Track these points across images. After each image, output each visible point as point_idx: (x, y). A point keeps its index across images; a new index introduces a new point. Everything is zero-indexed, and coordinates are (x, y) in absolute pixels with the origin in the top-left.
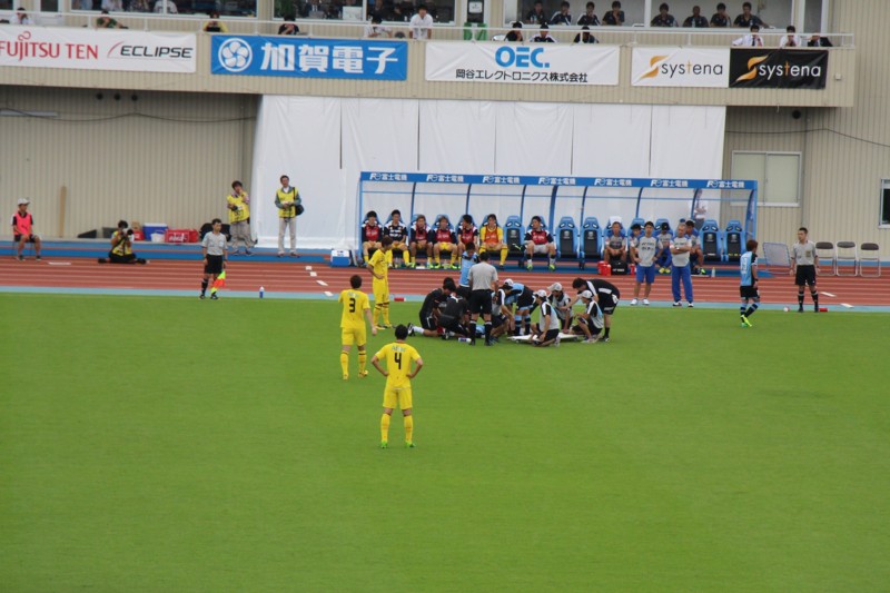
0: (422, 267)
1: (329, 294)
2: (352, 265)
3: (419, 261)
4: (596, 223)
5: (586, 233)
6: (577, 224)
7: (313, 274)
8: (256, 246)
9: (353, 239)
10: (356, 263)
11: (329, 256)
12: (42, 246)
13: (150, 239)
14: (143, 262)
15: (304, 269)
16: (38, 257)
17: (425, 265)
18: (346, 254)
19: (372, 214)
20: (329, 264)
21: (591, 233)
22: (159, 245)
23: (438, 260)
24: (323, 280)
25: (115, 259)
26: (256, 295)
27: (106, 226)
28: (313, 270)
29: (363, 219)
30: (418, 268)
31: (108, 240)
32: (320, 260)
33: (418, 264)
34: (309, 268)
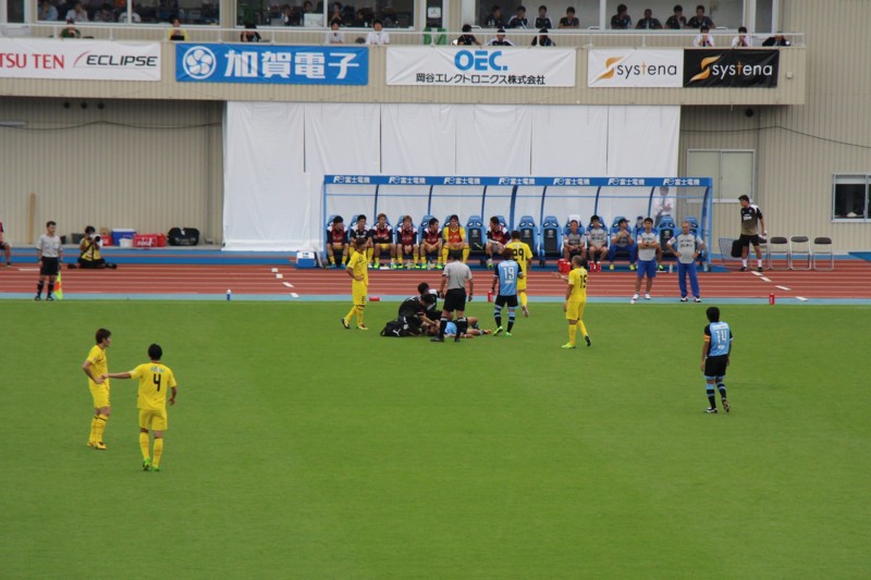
0: (386, 268)
1: (295, 295)
2: (318, 266)
3: (383, 261)
4: (555, 221)
5: (546, 231)
6: (538, 224)
7: (279, 276)
8: (223, 249)
9: (318, 241)
10: (321, 264)
11: (295, 258)
12: (12, 253)
13: (118, 244)
14: (114, 267)
16: (9, 264)
17: (389, 265)
18: (312, 256)
20: (296, 266)
22: (127, 249)
23: (400, 260)
24: (289, 281)
25: (84, 264)
26: (222, 297)
27: (75, 232)
28: (279, 272)
29: (327, 222)
30: (382, 268)
31: (78, 246)
32: (286, 262)
33: (382, 265)
34: (275, 270)
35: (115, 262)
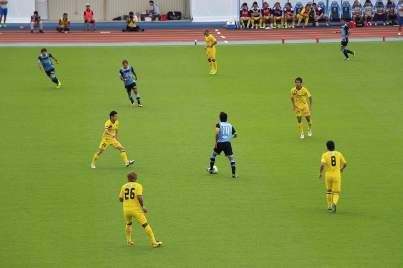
0: (268, 28)
1: (226, 42)
2: (236, 28)
3: (267, 25)
4: (348, 3)
5: (344, 8)
6: (340, 5)
7: (219, 33)
8: (192, 21)
9: (236, 16)
10: (238, 27)
11: (226, 24)
12: (97, 25)
13: (144, 20)
14: (143, 30)
15: (215, 31)
16: (95, 30)
17: (270, 27)
18: (234, 23)
19: (245, 4)
20: (226, 28)
21: (346, 8)
22: (149, 22)
23: (275, 24)
24: (224, 35)
26: (193, 43)
27: (125, 14)
28: (219, 31)
29: (240, 7)
30: (266, 28)
31: (125, 21)
32: (222, 27)
34: (217, 30)
35: (143, 28)
